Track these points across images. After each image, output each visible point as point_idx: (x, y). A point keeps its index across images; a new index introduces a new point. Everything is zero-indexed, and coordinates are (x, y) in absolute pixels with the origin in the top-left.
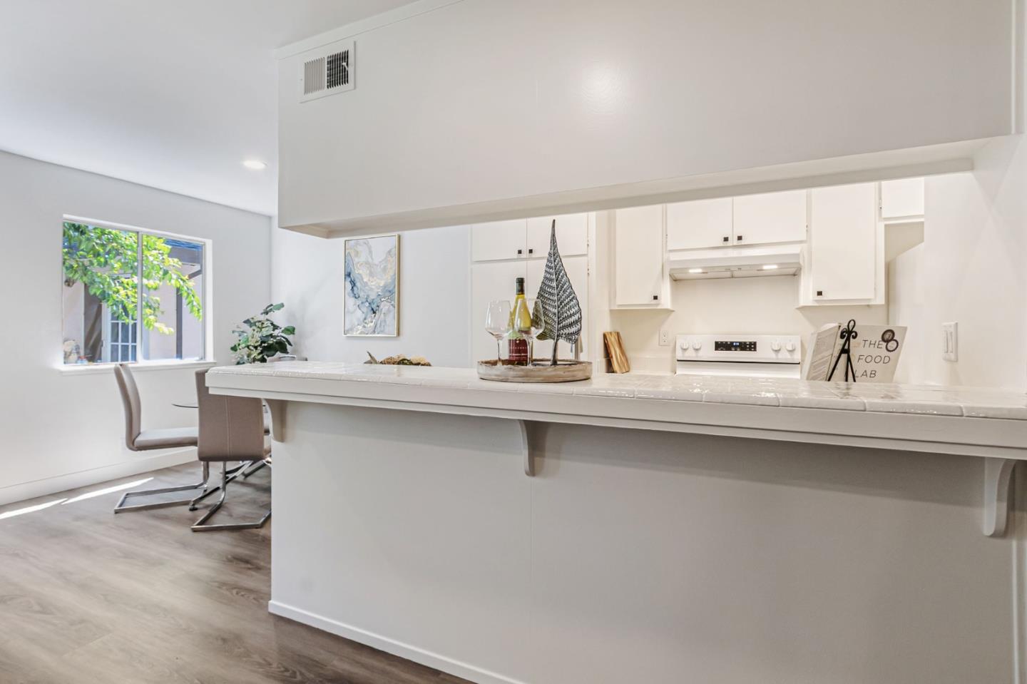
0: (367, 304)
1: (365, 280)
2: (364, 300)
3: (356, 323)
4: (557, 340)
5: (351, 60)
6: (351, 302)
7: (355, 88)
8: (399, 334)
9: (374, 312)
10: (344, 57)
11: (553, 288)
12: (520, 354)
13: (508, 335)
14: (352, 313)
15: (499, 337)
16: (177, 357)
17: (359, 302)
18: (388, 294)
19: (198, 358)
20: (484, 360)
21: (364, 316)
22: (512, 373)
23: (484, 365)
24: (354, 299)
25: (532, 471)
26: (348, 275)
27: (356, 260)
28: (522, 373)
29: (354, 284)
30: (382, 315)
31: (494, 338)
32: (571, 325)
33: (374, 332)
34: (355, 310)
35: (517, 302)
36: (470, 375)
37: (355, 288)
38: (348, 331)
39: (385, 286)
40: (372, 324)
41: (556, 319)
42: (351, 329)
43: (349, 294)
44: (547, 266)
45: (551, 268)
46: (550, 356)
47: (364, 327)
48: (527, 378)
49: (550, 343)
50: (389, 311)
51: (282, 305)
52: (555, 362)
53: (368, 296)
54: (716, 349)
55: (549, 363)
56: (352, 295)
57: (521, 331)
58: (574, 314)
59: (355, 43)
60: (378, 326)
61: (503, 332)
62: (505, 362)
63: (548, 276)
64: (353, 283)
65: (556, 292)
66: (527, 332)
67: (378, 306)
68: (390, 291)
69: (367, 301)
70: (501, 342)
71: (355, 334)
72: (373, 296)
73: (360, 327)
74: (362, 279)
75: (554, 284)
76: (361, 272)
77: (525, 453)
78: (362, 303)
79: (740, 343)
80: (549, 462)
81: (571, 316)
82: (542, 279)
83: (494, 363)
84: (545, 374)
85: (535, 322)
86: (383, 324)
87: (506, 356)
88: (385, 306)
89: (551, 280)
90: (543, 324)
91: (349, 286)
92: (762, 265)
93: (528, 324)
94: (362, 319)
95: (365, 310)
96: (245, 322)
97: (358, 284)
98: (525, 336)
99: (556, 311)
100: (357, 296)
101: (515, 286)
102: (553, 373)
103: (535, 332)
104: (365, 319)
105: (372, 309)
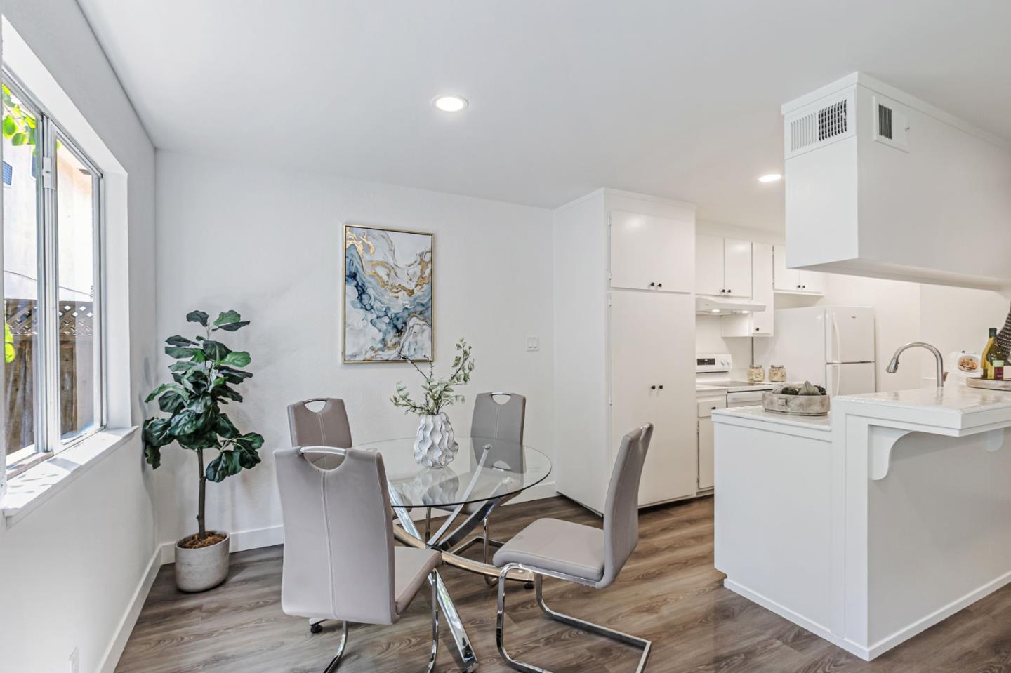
0: (387, 320)
2: (382, 314)
3: (368, 346)
6: (358, 317)
9: (399, 331)
14: (358, 331)
17: (372, 316)
18: (420, 308)
21: (381, 336)
24: (362, 311)
26: (352, 276)
27: (366, 257)
29: (364, 292)
30: (413, 335)
34: (364, 328)
37: (364, 296)
38: (350, 354)
39: (416, 298)
43: (352, 304)
50: (423, 330)
53: (388, 308)
54: (698, 364)
56: (359, 305)
64: (362, 291)
67: (405, 323)
68: (423, 305)
69: (386, 315)
72: (396, 309)
76: (374, 273)
78: (378, 317)
79: (708, 359)
86: (414, 347)
88: (416, 323)
91: (352, 292)
92: (742, 310)
95: (384, 327)
97: (371, 292)
100: (368, 307)
104: (383, 339)
105: (395, 327)
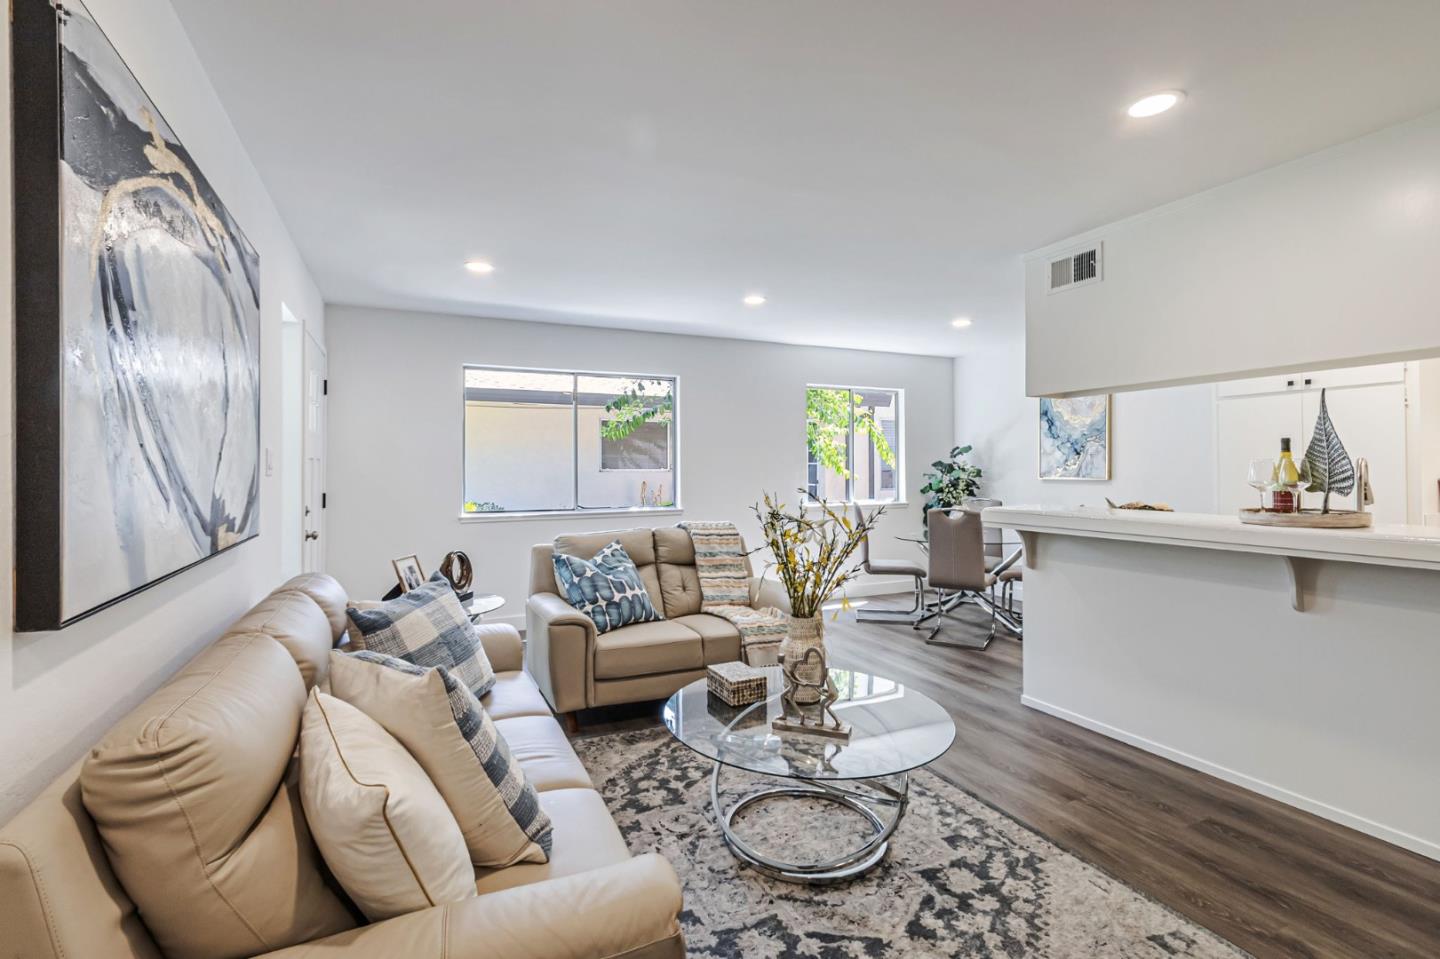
0: (1069, 445)
1: (1066, 418)
2: (1065, 440)
3: (1055, 466)
4: (1328, 492)
5: (1098, 256)
6: (1048, 443)
7: (1103, 279)
8: (1110, 477)
9: (1078, 454)
10: (1092, 255)
11: (1323, 447)
12: (1285, 502)
13: (1272, 488)
14: (1050, 454)
15: (1261, 489)
16: (870, 498)
17: (1058, 442)
18: (1096, 433)
19: (893, 499)
20: (1246, 507)
21: (1065, 457)
22: (1276, 519)
23: (1246, 513)
24: (1052, 440)
25: (1301, 606)
26: (1044, 414)
28: (1288, 519)
29: (1053, 423)
30: (1089, 457)
31: (1258, 491)
32: (1344, 480)
33: (1078, 475)
34: (1054, 451)
35: (1281, 461)
36: (1234, 520)
37: (1053, 428)
38: (1044, 474)
39: (1092, 424)
40: (1076, 467)
41: (1327, 474)
42: (1049, 473)
43: (1045, 434)
44: (1317, 428)
45: (1321, 430)
46: (1320, 506)
47: (1065, 469)
48: (1293, 524)
49: (1320, 496)
50: (1097, 452)
51: (970, 448)
52: (1326, 511)
53: (1070, 436)
55: (1320, 512)
56: (1049, 435)
57: (1285, 485)
58: (1345, 471)
59: (1102, 243)
60: (1083, 468)
61: (1268, 485)
62: (1268, 510)
63: (1318, 437)
64: (1051, 423)
65: (1326, 451)
66: (1294, 486)
67: (1083, 447)
68: (1098, 430)
69: (1069, 441)
70: (1264, 494)
71: (1053, 478)
72: (1076, 435)
73: (1060, 470)
74: (1062, 417)
75: (1324, 444)
76: (1060, 410)
77: (1292, 590)
78: (1063, 443)
80: (1321, 600)
81: (1343, 472)
82: (1310, 439)
83: (1258, 511)
84: (1313, 520)
85: (1302, 477)
86: (1090, 466)
87: (1270, 505)
88: (1092, 447)
89: (1321, 441)
90: (1311, 479)
91: (1046, 425)
93: (1296, 478)
94: (1062, 461)
95: (1066, 451)
96: (934, 465)
97: (1057, 423)
98: (1290, 489)
99: (1327, 467)
100: (1056, 436)
101: (1279, 445)
102: (1321, 520)
103: (1303, 486)
104: (1066, 461)
105: (1076, 450)
